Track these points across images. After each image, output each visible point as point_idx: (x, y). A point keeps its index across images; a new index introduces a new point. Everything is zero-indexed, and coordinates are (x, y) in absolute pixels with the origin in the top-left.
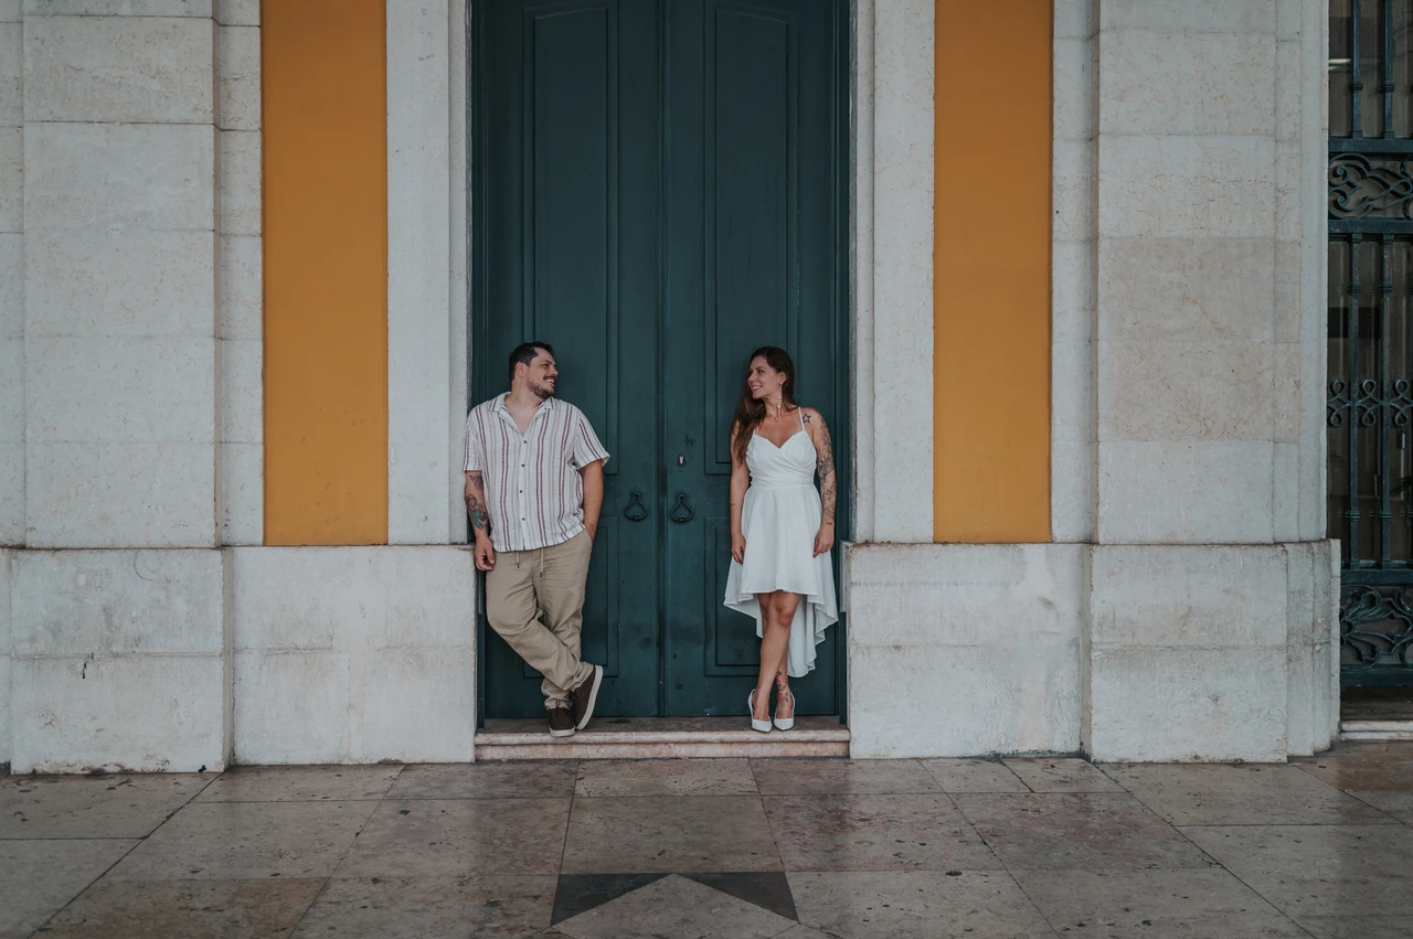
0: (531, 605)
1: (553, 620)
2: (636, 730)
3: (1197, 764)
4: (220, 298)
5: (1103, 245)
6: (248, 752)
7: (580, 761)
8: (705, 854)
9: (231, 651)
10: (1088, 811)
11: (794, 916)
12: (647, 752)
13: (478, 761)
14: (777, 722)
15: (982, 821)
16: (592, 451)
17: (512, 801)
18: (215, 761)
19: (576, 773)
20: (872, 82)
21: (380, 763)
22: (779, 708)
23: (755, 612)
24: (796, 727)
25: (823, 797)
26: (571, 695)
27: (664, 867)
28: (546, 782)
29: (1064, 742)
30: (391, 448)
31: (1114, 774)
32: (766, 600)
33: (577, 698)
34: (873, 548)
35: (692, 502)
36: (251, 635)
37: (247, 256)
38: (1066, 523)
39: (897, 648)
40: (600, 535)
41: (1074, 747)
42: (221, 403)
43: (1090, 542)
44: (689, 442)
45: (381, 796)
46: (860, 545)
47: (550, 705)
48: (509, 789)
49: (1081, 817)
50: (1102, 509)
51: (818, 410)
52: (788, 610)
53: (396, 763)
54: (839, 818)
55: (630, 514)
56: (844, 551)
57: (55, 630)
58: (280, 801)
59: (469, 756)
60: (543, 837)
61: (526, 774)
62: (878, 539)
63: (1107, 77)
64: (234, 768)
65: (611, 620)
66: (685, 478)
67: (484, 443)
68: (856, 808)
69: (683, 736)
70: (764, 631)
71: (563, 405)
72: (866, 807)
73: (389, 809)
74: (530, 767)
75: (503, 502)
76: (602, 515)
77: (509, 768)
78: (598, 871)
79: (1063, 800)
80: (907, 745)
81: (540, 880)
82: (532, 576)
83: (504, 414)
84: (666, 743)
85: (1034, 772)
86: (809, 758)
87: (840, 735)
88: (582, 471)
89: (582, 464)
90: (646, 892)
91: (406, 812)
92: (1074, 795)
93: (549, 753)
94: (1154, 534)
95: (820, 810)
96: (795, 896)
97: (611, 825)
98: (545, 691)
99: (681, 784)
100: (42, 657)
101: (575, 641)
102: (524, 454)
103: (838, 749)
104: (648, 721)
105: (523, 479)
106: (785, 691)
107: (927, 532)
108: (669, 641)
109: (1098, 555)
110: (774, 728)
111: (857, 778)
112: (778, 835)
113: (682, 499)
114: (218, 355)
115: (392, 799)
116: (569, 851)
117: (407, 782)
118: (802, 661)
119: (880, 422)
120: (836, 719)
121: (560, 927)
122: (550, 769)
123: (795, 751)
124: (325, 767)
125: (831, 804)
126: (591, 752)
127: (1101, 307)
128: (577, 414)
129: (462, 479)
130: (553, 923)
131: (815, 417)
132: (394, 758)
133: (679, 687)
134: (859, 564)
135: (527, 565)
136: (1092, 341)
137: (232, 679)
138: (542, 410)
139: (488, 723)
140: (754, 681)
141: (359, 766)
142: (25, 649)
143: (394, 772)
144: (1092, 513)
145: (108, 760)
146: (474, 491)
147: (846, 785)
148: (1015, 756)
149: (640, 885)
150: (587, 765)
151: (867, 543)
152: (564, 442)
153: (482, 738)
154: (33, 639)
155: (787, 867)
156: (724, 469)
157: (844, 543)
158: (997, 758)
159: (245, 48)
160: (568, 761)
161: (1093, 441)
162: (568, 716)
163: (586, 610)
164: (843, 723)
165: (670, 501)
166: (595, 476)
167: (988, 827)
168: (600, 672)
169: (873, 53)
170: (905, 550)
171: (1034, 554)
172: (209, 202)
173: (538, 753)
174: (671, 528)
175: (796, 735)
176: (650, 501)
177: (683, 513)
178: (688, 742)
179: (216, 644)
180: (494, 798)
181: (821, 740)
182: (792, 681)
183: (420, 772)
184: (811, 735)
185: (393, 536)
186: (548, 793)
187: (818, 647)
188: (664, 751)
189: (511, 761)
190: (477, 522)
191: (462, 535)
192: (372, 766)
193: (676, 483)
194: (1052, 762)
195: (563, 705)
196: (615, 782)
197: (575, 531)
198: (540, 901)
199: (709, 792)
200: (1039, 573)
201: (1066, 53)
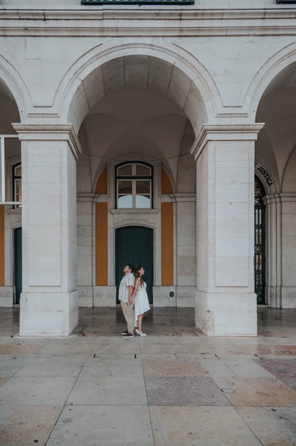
3: (187, 308)
4: (92, 262)
6: (95, 306)
9: (93, 296)
36: (95, 295)
37: (94, 258)
38: (175, 284)
42: (92, 272)
43: (177, 286)
50: (178, 283)
63: (178, 240)
64: (93, 307)
80: (159, 306)
94: (183, 285)
107: (160, 284)
114: (92, 268)
137: (93, 299)
145: (82, 306)
158: (168, 307)
159: (94, 238)
171: (171, 287)
172: (91, 253)
200: (172, 289)
201: (174, 238)
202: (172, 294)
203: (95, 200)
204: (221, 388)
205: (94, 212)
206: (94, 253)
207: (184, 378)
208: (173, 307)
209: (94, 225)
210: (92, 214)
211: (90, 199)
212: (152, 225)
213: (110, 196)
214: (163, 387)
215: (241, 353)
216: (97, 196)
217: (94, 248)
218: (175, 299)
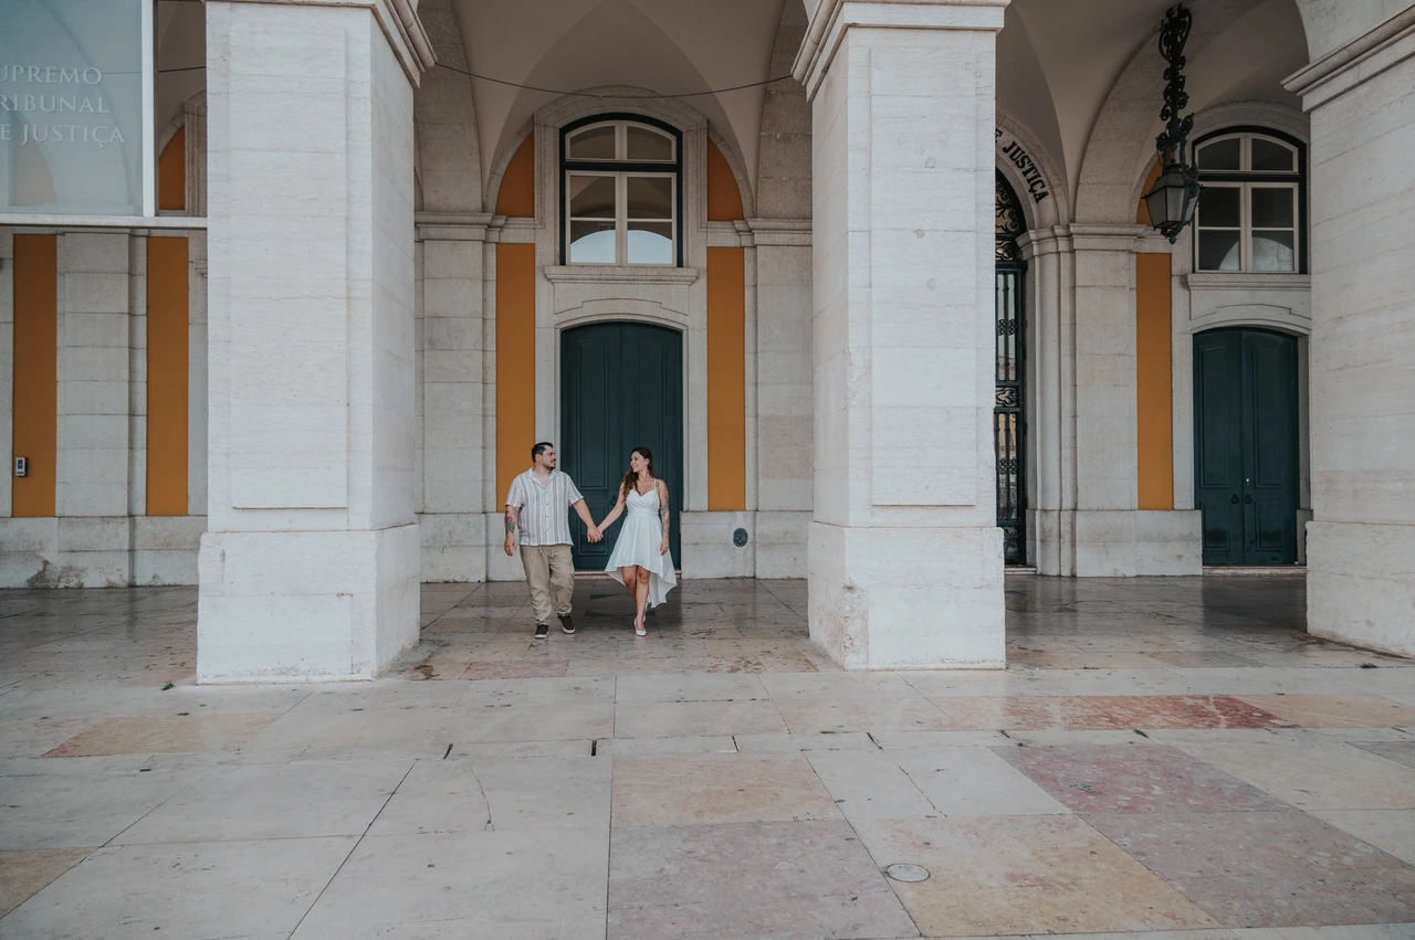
3: (789, 579)
4: (484, 436)
6: (493, 577)
9: (487, 545)
18: (483, 579)
29: (749, 574)
36: (493, 541)
37: (492, 422)
38: (750, 505)
42: (484, 468)
43: (757, 510)
50: (760, 501)
57: (434, 538)
63: (760, 366)
64: (488, 581)
94: (776, 509)
100: (431, 546)
107: (706, 508)
114: (484, 453)
137: (487, 551)
142: (425, 544)
145: (450, 579)
154: (427, 541)
158: (728, 578)
159: (492, 357)
171: (739, 514)
172: (481, 407)
179: (484, 542)
200: (741, 520)
201: (749, 358)
202: (740, 537)
203: (494, 236)
204: (883, 863)
205: (492, 276)
206: (492, 405)
207: (756, 827)
208: (743, 578)
209: (492, 315)
210: (485, 281)
211: (480, 233)
212: (680, 318)
213: (542, 223)
214: (672, 869)
215: (953, 726)
216: (501, 221)
217: (492, 389)
218: (749, 554)
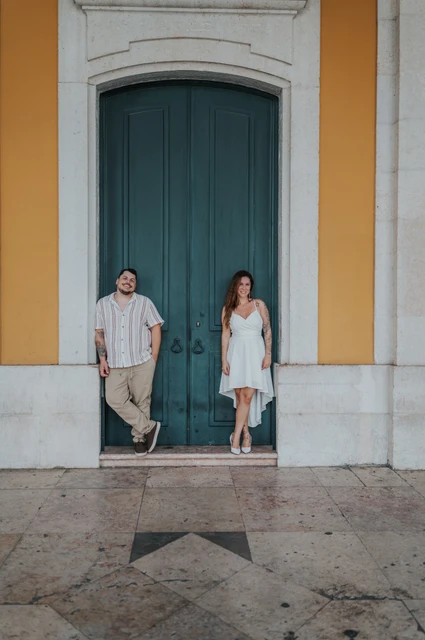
0: (127, 393)
1: (137, 400)
2: (176, 452)
5: (400, 222)
7: (149, 467)
8: (206, 521)
10: (392, 497)
11: (250, 559)
12: (181, 463)
13: (101, 467)
14: (243, 449)
15: (341, 503)
16: (156, 320)
17: (116, 490)
19: (146, 474)
20: (290, 145)
21: (55, 468)
22: (244, 442)
23: (233, 397)
24: (252, 451)
25: (265, 489)
26: (145, 436)
27: (186, 529)
28: (132, 478)
30: (60, 319)
31: (403, 476)
32: (238, 391)
33: (148, 437)
34: (289, 367)
35: (203, 344)
39: (300, 414)
40: (160, 359)
41: (384, 462)
44: (202, 315)
45: (53, 487)
46: (283, 365)
47: (135, 440)
48: (115, 483)
49: (390, 501)
51: (264, 300)
52: (249, 396)
53: (62, 468)
54: (272, 501)
55: (174, 349)
56: (275, 368)
58: (5, 489)
59: (97, 465)
60: (128, 510)
61: (124, 474)
62: (291, 362)
65: (165, 400)
66: (200, 333)
67: (103, 315)
68: (280, 495)
69: (198, 455)
70: (237, 406)
71: (142, 297)
72: (286, 495)
73: (57, 494)
74: (126, 470)
75: (113, 344)
76: (160, 350)
77: (115, 471)
78: (154, 530)
79: (380, 491)
81: (126, 535)
82: (127, 379)
83: (114, 302)
84: (190, 459)
85: (365, 475)
86: (258, 466)
87: (273, 455)
88: (150, 329)
89: (151, 326)
90: (177, 543)
91: (64, 496)
92: (385, 488)
93: (134, 463)
95: (263, 496)
96: (251, 547)
97: (162, 504)
98: (133, 434)
99: (197, 480)
101: (147, 410)
102: (124, 321)
103: (272, 463)
104: (182, 447)
105: (123, 333)
106: (247, 434)
108: (192, 410)
109: (397, 371)
110: (242, 452)
111: (280, 478)
112: (243, 510)
113: (198, 343)
115: (58, 488)
116: (141, 518)
117: (66, 479)
118: (255, 420)
119: (293, 306)
120: (271, 447)
121: (134, 564)
122: (135, 472)
123: (252, 463)
124: (29, 470)
125: (269, 492)
126: (155, 463)
127: (398, 252)
128: (149, 302)
129: (93, 334)
130: (131, 561)
131: (262, 304)
132: (61, 465)
133: (197, 431)
134: (282, 374)
135: (124, 374)
136: (394, 269)
138: (132, 300)
139: (106, 448)
140: (233, 428)
141: (45, 470)
143: (61, 473)
144: (394, 350)
146: (100, 340)
147: (275, 482)
148: (356, 466)
149: (174, 539)
150: (152, 470)
151: (286, 364)
152: (142, 315)
153: (103, 456)
155: (247, 529)
156: (218, 328)
157: (276, 364)
160: (143, 467)
161: (394, 316)
162: (144, 446)
163: (153, 395)
164: (274, 449)
165: (193, 344)
166: (157, 332)
167: (345, 506)
168: (159, 424)
169: (290, 131)
170: (304, 368)
173: (129, 464)
174: (193, 356)
175: (252, 456)
176: (183, 343)
177: (199, 349)
178: (200, 459)
180: (107, 488)
181: (264, 457)
182: (250, 429)
183: (72, 473)
184: (259, 455)
185: (61, 360)
186: (133, 485)
187: (263, 413)
188: (189, 463)
189: (116, 467)
190: (101, 354)
191: (94, 360)
192: (51, 470)
193: (195, 335)
194: (374, 469)
195: (141, 440)
196: (166, 479)
197: (148, 358)
198: (125, 549)
199: (210, 486)
